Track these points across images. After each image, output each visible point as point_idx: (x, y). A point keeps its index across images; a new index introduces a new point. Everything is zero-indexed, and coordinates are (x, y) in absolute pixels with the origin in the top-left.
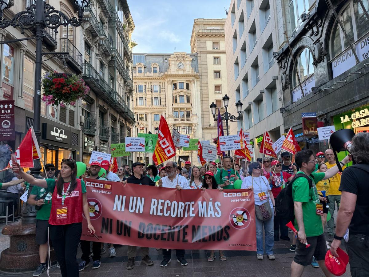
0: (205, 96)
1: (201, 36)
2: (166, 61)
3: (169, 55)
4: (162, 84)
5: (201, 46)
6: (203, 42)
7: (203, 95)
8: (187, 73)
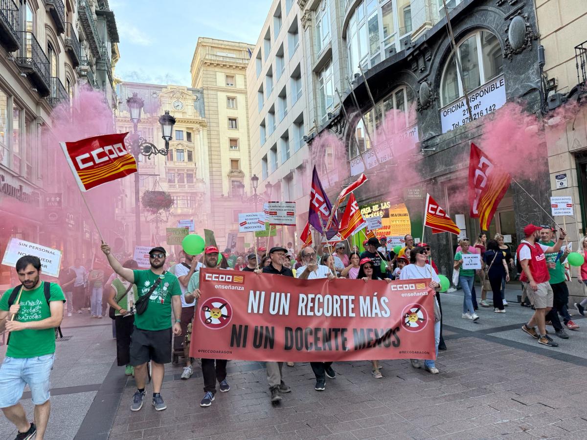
0: (216, 153)
1: (208, 65)
2: (155, 95)
3: (160, 88)
4: (147, 130)
5: (209, 79)
6: (211, 73)
7: (213, 151)
8: (188, 117)
